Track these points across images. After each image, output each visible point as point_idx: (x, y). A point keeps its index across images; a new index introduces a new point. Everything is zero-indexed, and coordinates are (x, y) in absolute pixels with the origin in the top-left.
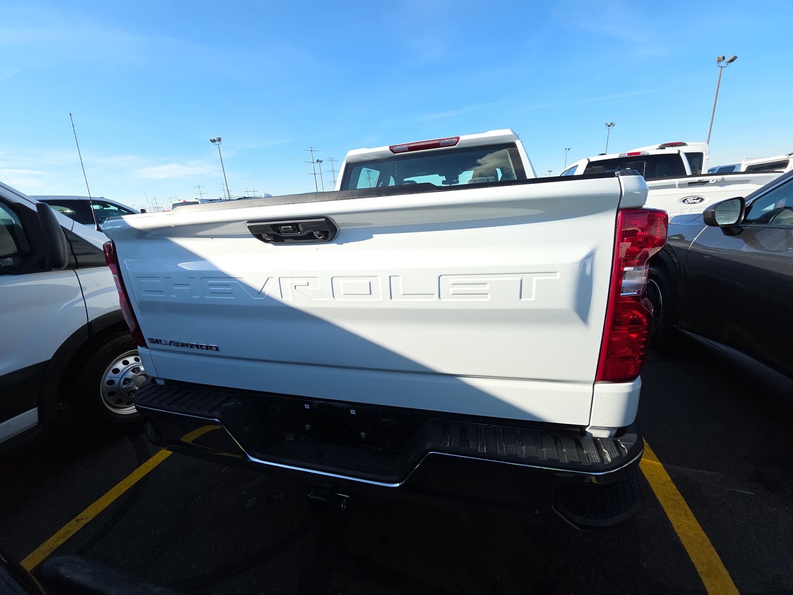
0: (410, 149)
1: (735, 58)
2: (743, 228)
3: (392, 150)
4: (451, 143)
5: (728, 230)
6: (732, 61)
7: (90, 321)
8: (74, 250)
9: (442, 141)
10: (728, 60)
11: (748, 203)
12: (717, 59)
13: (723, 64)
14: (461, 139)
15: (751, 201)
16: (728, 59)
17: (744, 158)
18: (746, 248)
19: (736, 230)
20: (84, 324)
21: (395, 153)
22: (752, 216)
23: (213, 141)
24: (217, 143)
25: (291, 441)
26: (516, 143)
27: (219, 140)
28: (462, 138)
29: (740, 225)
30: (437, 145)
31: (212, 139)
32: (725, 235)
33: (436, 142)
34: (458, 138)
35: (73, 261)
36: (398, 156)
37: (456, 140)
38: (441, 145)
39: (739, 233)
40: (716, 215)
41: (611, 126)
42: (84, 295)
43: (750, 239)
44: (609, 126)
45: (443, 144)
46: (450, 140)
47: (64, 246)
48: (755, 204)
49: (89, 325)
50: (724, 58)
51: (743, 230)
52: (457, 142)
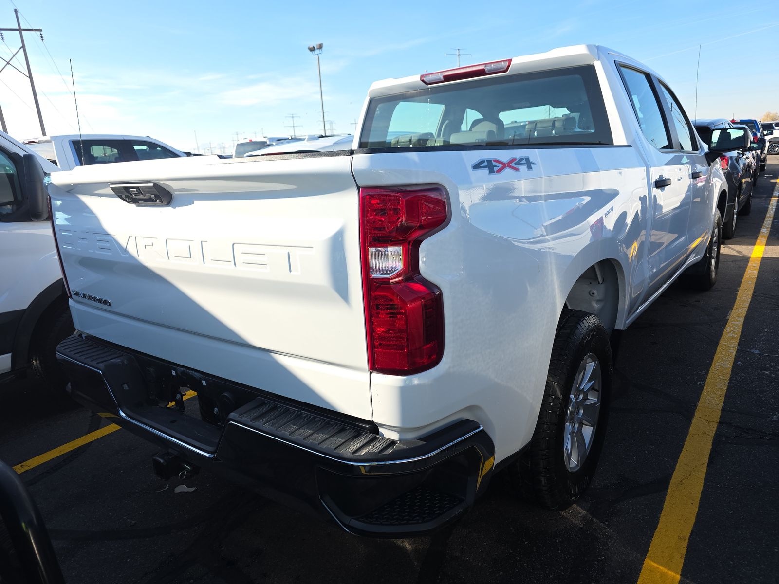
0: (447, 78)
3: (423, 81)
4: (500, 68)
9: (488, 67)
14: (513, 63)
21: (427, 84)
23: (312, 49)
24: (317, 51)
25: (162, 407)
27: (321, 47)
30: (481, 72)
31: (311, 46)
34: (510, 61)
36: (432, 88)
37: (507, 64)
38: (486, 72)
45: (489, 70)
52: (509, 66)
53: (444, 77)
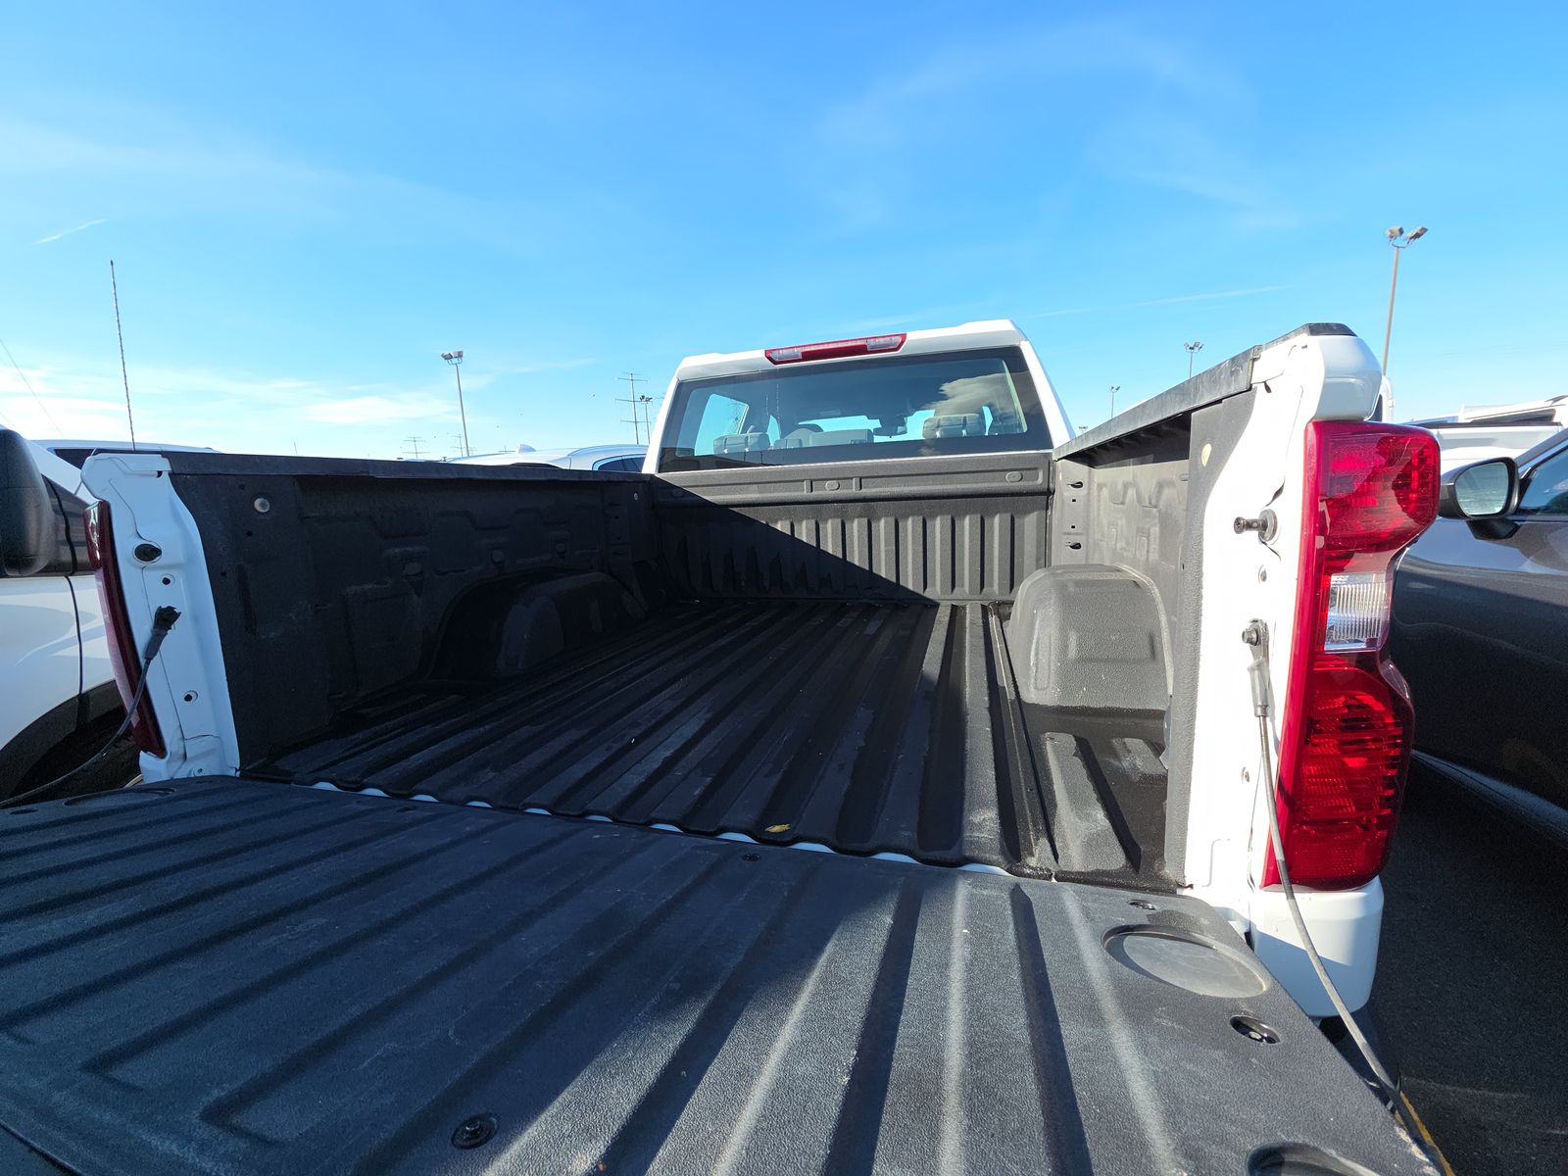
0: (807, 356)
1: (1424, 230)
2: (1519, 523)
3: (769, 358)
4: (889, 345)
5: (1483, 527)
6: (1417, 236)
7: (84, 690)
8: (71, 534)
9: (872, 343)
10: (1410, 235)
11: (1523, 471)
12: (1389, 234)
13: (1400, 242)
14: (909, 338)
15: (1528, 467)
16: (1408, 234)
17: (1463, 405)
18: (1530, 567)
19: (1503, 529)
20: (73, 696)
21: (775, 364)
22: (1534, 499)
23: (448, 357)
24: (455, 360)
26: (1021, 347)
27: (460, 355)
28: (911, 336)
29: (1511, 518)
30: (861, 350)
31: (447, 353)
32: (1477, 538)
33: (859, 343)
34: (904, 336)
35: (65, 556)
36: (781, 370)
37: (899, 339)
38: (869, 349)
39: (1510, 535)
40: (1458, 494)
41: (1196, 348)
42: (81, 631)
43: (1535, 547)
44: (1191, 348)
45: (872, 347)
46: (888, 339)
47: (39, 522)
48: (1535, 475)
49: (83, 698)
50: (1401, 231)
51: (1517, 528)
52: (902, 342)
53: (803, 353)
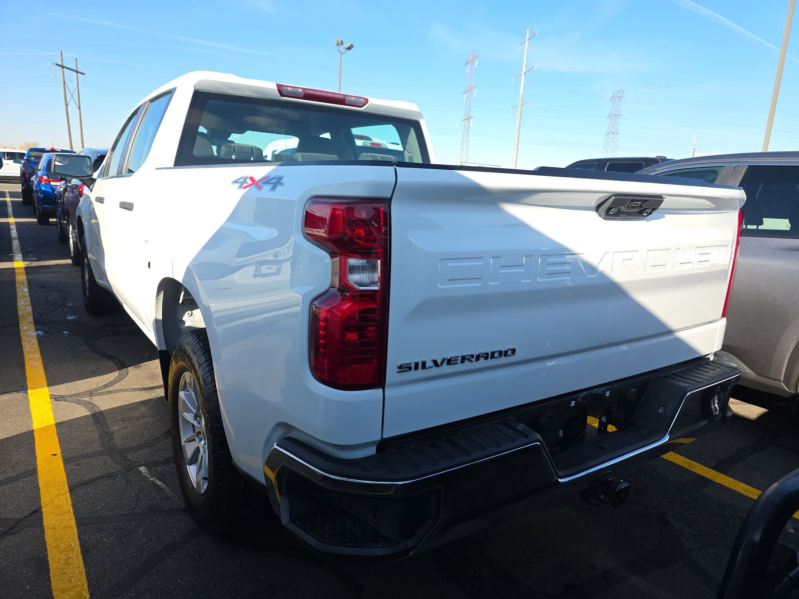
1: (352, 46)
3: (280, 91)
4: (358, 103)
6: (349, 48)
10: (346, 46)
12: (336, 42)
21: (282, 95)
28: (372, 101)
38: (346, 102)
45: (349, 101)
50: (342, 43)
52: (366, 103)
